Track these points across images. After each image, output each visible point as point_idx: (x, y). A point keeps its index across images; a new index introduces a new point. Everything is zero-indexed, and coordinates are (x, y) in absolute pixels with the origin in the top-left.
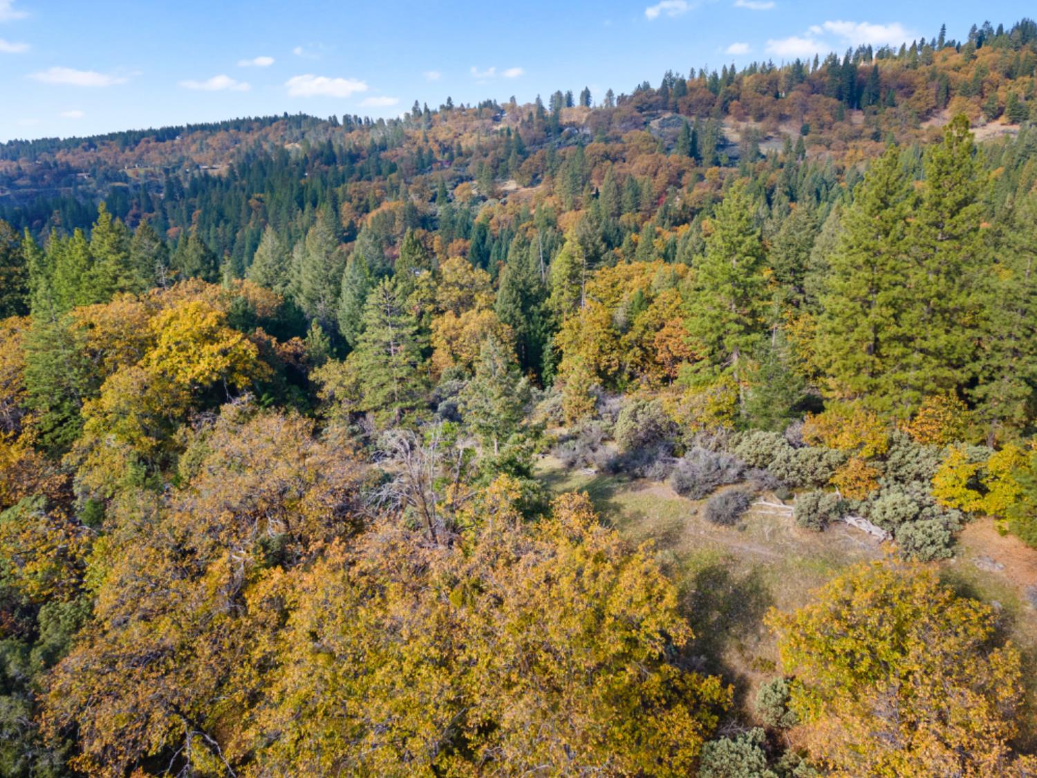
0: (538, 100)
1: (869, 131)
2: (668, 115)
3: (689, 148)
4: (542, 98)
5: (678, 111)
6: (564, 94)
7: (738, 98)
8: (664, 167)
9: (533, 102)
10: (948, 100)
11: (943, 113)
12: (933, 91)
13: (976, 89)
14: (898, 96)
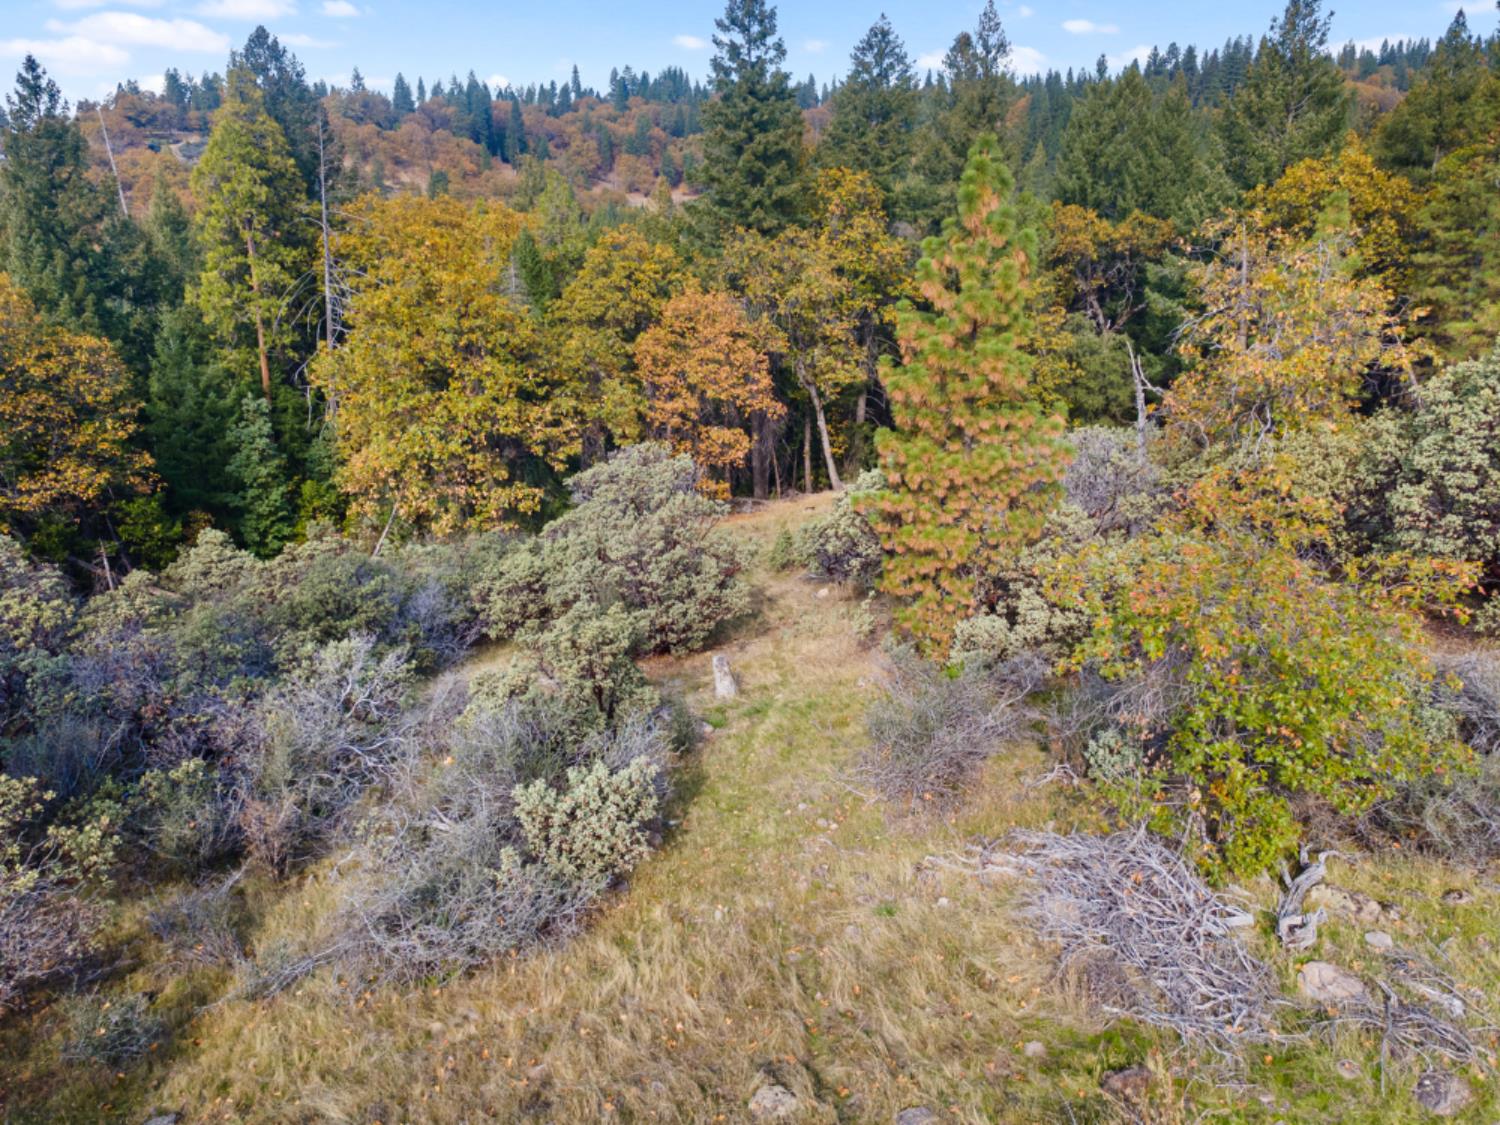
2: (193, 139)
10: (613, 158)
11: (612, 176)
12: (593, 144)
13: (641, 146)
14: (551, 147)
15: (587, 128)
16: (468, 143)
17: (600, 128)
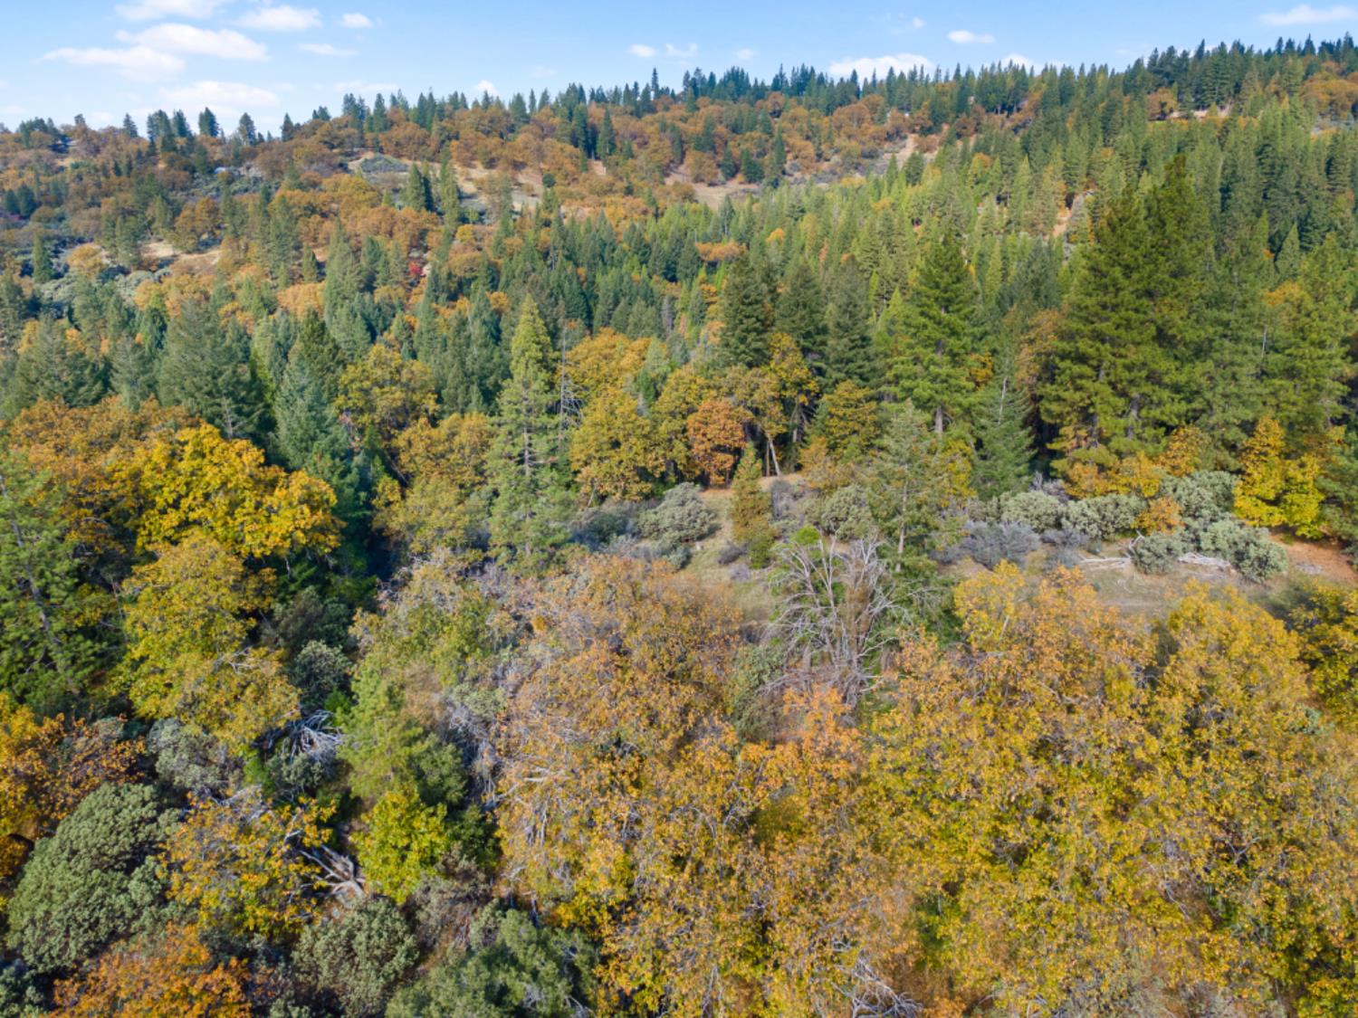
0: (128, 121)
1: (620, 185)
2: (369, 155)
3: (423, 199)
4: (134, 119)
5: (381, 150)
6: (170, 116)
7: (457, 138)
8: (400, 225)
9: (120, 125)
10: (683, 154)
11: (682, 168)
12: (668, 143)
13: (708, 143)
14: (635, 147)
15: (663, 129)
16: (570, 148)
17: (674, 128)
